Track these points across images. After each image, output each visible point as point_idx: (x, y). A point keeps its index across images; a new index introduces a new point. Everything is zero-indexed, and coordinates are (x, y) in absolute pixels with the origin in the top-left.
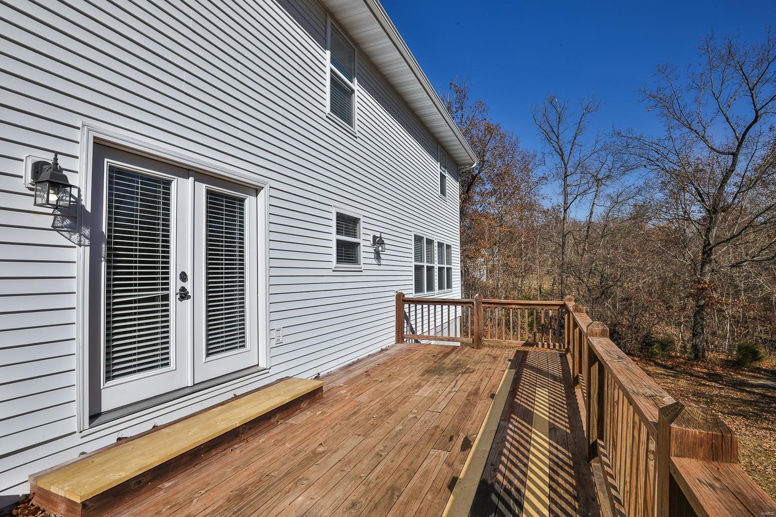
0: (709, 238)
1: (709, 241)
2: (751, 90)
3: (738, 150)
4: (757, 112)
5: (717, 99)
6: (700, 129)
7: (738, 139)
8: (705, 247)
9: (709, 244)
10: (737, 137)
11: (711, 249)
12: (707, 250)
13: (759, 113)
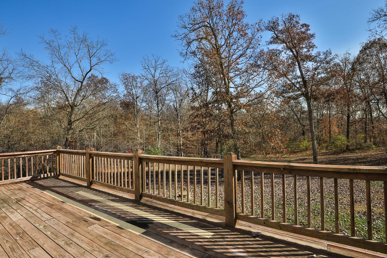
0: (71, 118)
1: (71, 119)
2: (90, 58)
3: (83, 81)
4: (91, 68)
5: (76, 56)
6: (69, 67)
7: (83, 76)
8: (69, 122)
9: (71, 121)
10: (83, 75)
11: (72, 123)
12: (70, 123)
13: (92, 68)
